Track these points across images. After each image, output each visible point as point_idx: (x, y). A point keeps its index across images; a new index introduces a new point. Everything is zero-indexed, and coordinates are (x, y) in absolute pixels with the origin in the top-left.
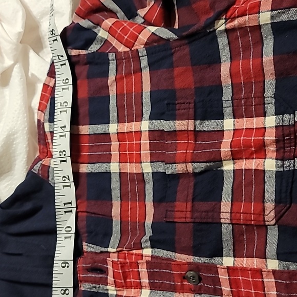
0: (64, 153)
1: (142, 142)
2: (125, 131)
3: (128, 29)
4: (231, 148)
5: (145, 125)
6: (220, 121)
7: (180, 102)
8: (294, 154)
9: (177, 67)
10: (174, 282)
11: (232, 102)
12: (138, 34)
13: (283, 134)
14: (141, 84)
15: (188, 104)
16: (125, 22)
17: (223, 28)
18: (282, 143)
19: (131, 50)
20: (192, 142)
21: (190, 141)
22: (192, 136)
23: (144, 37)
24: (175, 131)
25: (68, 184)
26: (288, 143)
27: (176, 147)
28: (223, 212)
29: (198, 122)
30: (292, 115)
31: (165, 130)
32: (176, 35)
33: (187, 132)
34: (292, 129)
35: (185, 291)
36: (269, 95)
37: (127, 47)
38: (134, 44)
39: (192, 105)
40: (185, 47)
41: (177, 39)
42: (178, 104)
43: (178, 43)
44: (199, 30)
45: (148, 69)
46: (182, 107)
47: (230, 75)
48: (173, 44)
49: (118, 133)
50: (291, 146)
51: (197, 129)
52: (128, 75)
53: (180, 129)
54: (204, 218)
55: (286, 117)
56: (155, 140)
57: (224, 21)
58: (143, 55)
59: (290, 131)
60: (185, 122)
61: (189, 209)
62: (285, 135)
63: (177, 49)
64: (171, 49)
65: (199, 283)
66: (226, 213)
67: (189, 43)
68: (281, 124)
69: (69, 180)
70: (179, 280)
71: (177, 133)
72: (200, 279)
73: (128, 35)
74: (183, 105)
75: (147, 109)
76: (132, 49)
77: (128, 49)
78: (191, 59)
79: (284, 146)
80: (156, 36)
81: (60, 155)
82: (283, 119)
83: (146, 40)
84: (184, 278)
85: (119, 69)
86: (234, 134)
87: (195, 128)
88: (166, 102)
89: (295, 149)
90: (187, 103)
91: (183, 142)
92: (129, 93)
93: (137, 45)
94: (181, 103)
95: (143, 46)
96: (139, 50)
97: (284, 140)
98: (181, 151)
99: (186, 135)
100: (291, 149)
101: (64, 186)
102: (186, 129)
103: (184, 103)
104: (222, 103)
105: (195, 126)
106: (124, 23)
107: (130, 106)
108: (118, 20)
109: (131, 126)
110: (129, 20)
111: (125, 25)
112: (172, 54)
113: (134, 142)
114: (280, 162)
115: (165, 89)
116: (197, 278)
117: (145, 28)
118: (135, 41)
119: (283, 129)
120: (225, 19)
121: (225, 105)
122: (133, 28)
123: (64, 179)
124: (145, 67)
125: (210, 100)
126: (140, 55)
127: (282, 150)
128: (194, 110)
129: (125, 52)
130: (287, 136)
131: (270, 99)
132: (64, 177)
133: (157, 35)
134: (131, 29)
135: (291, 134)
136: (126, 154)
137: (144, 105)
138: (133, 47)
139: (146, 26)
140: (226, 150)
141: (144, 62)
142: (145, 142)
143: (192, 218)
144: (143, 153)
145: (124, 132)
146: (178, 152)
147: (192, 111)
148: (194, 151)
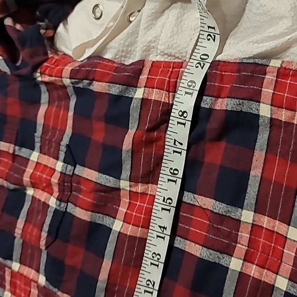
0: (158, 257)
8: (68, 199)
11: (41, 139)
13: (64, 180)
25: (151, 290)
29: (17, 148)
32: (10, 71)
47: (45, 116)
55: (69, 167)
59: (68, 180)
68: (64, 172)
69: (153, 286)
81: (153, 257)
82: (66, 168)
86: (36, 166)
87: (14, 152)
89: (70, 195)
97: (64, 185)
101: (145, 291)
104: (35, 138)
105: (15, 150)
114: (58, 202)
119: (65, 176)
121: (36, 140)
123: (148, 282)
130: (66, 183)
131: (63, 147)
132: (149, 280)
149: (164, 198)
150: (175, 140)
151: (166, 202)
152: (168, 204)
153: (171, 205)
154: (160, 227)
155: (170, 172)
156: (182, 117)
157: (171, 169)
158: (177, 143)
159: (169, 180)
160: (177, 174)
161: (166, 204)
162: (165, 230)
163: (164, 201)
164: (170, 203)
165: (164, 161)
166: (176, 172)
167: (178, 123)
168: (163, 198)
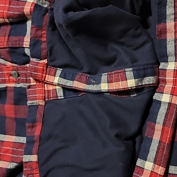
10: (4, 77)
28: (25, 41)
35: (11, 82)
54: (14, 45)
61: (6, 40)
65: (18, 77)
66: (27, 42)
70: (8, 76)
72: (19, 75)
84: (10, 75)
116: (17, 75)
143: (7, 45)
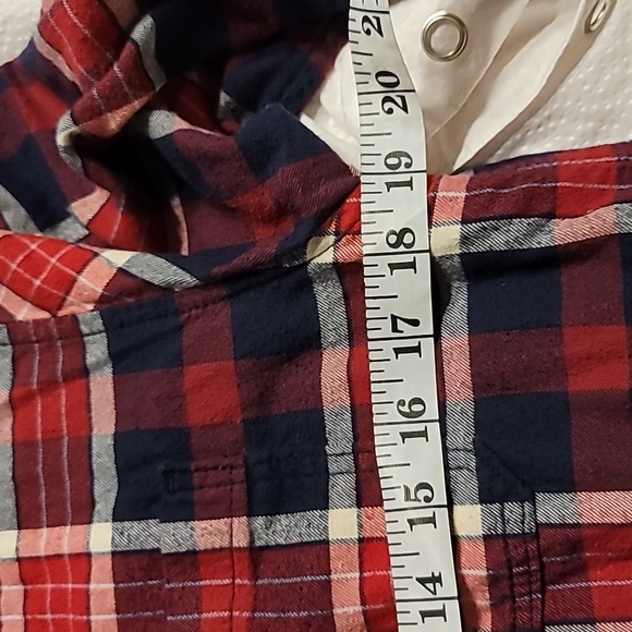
1: (92, 586)
2: (42, 554)
3: (44, 259)
4: (363, 603)
5: (101, 537)
6: (318, 513)
7: (202, 464)
8: (542, 616)
9: (194, 363)
12: (74, 274)
13: (509, 560)
14: (85, 412)
15: (228, 471)
16: (33, 239)
17: (328, 258)
18: (505, 584)
19: (54, 316)
20: (246, 582)
21: (238, 581)
22: (243, 565)
23: (92, 281)
24: (194, 552)
26: (521, 585)
27: (198, 598)
30: (527, 505)
31: (164, 551)
32: (192, 274)
33: (228, 553)
34: (532, 546)
36: (460, 443)
37: (43, 308)
38: (64, 300)
39: (239, 473)
40: (219, 306)
41: (195, 287)
42: (197, 470)
43: (198, 297)
44: (262, 264)
45: (108, 370)
46: (209, 481)
47: (349, 380)
48: (184, 300)
49: (19, 560)
50: (530, 593)
51: (258, 543)
52: (48, 386)
53: (209, 547)
55: (513, 509)
56: (132, 579)
57: (332, 239)
58: (94, 330)
59: (526, 551)
60: (222, 524)
62: (514, 563)
63: (194, 312)
64: (177, 313)
67: (230, 297)
68: (500, 532)
71: (200, 557)
73: (43, 277)
74: (212, 473)
75: (106, 489)
76: (61, 313)
77: (46, 315)
78: (234, 338)
79: (513, 592)
80: (130, 280)
82: (502, 515)
83: (100, 290)
85: (22, 369)
87: (252, 541)
88: (161, 467)
89: (543, 601)
90: (223, 468)
91: (219, 582)
92: (52, 439)
93: (72, 304)
94: (206, 469)
95: (91, 307)
96: (80, 317)
97: (511, 576)
98: (215, 614)
99: (227, 562)
100: (532, 600)
102: (226, 544)
103: (216, 468)
104: (327, 461)
105: (252, 534)
106: (28, 242)
107: (54, 477)
108: (9, 233)
109: (59, 538)
110: (41, 230)
111: (34, 247)
112: (180, 327)
113: (70, 586)
115: (158, 427)
117: (96, 255)
118: (68, 293)
119: (507, 545)
120: (336, 234)
121: (332, 468)
122: (58, 256)
124: (99, 365)
125: (291, 455)
126: (84, 329)
127: (508, 606)
128: (244, 485)
129: (37, 322)
130: (518, 566)
131: (462, 454)
133: (133, 276)
134: (53, 260)
135: (529, 559)
136: (45, 621)
137: (96, 475)
138: (59, 309)
139: (96, 249)
140: (351, 610)
141: (97, 350)
142: (102, 586)
144: (97, 622)
145: (38, 558)
146: (205, 615)
147: (239, 491)
148: (254, 611)
149: (407, 490)
150: (394, 318)
151: (417, 500)
152: (423, 504)
153: (431, 504)
154: (422, 581)
155: (400, 412)
156: (402, 248)
157: (402, 403)
158: (401, 325)
159: (404, 436)
160: (422, 413)
161: (417, 504)
162: (438, 585)
163: (408, 498)
164: (427, 499)
165: (374, 388)
166: (417, 408)
167: (393, 267)
168: (403, 489)
